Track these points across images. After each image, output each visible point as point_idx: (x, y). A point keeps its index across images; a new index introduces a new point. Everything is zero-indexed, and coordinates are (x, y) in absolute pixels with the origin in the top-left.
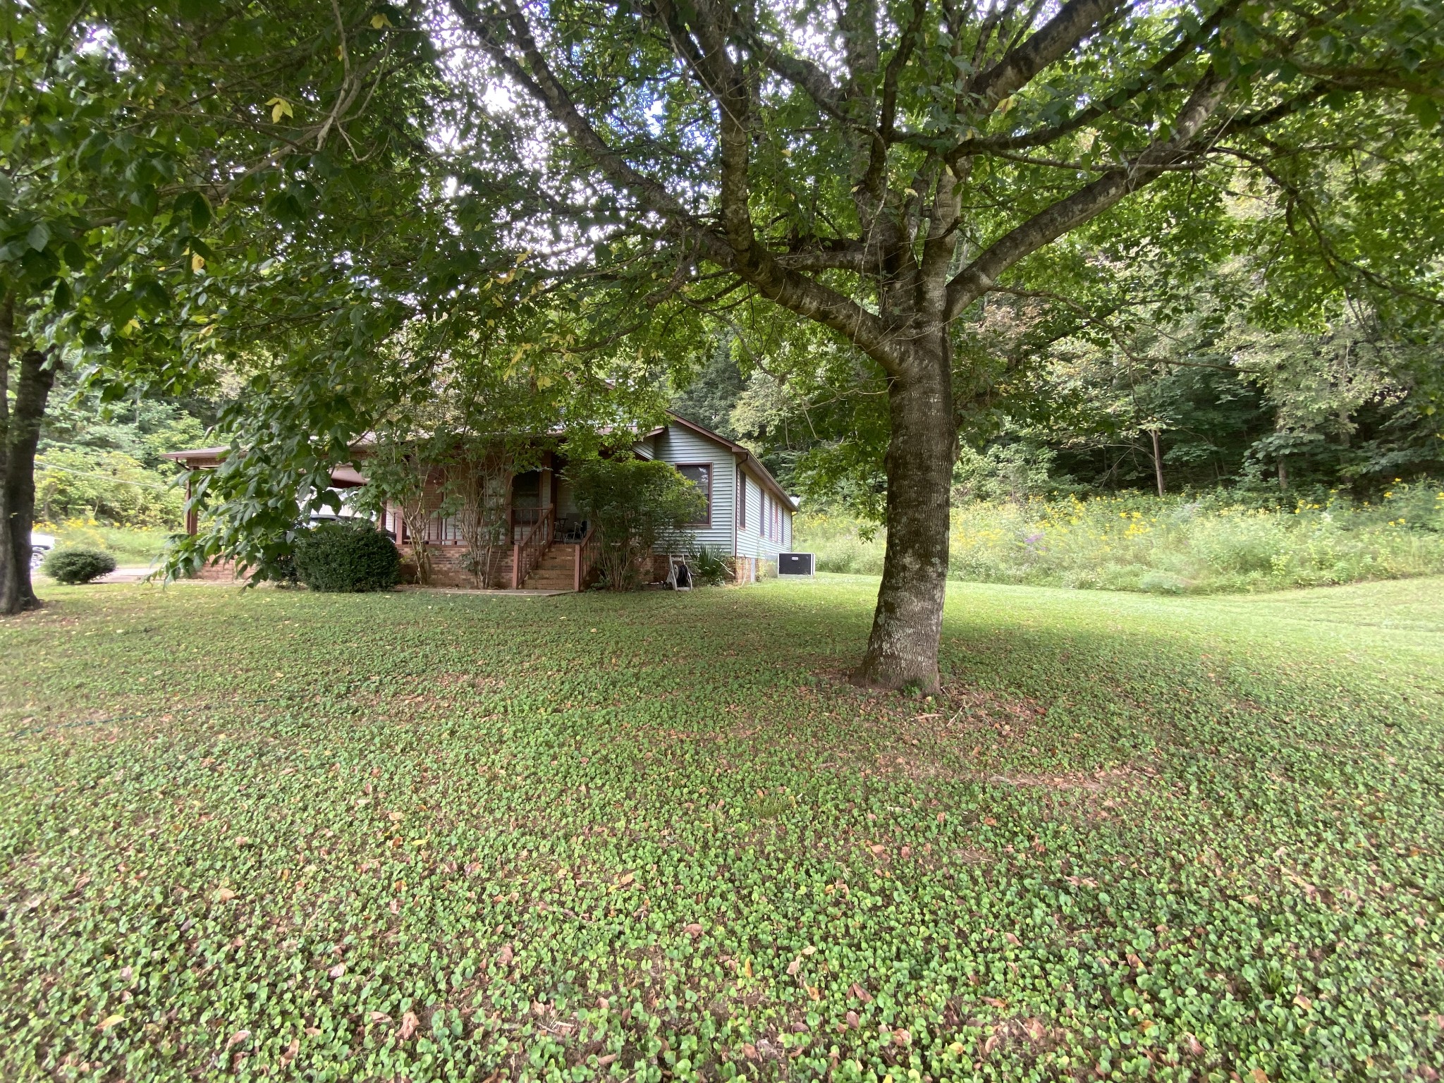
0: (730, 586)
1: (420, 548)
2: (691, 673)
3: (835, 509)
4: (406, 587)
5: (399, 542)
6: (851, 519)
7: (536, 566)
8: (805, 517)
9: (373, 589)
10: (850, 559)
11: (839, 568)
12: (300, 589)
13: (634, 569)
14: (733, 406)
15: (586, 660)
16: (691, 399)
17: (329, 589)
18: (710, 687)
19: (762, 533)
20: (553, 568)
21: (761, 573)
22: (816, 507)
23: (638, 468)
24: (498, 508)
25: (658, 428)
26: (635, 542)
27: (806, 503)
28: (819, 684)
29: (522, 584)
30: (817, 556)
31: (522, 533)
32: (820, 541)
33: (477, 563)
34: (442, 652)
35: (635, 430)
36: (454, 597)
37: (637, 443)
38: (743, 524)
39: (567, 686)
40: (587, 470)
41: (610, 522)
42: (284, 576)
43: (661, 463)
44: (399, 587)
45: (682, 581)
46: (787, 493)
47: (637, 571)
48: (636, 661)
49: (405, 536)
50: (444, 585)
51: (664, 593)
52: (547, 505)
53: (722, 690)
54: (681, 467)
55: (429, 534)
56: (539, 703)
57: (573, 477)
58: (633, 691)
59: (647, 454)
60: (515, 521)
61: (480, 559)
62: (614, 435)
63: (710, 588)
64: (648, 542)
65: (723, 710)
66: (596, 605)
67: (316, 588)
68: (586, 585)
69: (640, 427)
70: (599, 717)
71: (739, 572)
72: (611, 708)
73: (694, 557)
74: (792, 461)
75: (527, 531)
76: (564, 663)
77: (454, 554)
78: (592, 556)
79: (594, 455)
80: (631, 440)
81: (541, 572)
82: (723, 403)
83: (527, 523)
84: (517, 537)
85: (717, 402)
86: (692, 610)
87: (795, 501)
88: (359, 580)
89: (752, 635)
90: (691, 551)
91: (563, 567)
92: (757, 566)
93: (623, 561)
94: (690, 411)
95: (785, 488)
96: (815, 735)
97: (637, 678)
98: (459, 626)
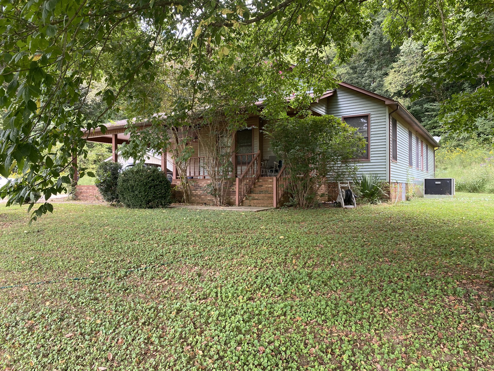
0: (385, 205)
1: (184, 181)
2: (352, 275)
3: (471, 143)
4: (177, 205)
5: (174, 177)
6: (484, 151)
7: (250, 191)
8: (444, 151)
9: (157, 207)
10: (484, 181)
11: (474, 189)
12: (121, 206)
13: (313, 192)
14: (387, 74)
15: (274, 259)
16: (355, 73)
17: (134, 206)
18: (367, 291)
19: (411, 164)
20: (261, 192)
21: (410, 194)
22: (454, 143)
23: (314, 121)
24: (228, 155)
25: (328, 93)
26: (313, 174)
27: (445, 140)
28: (467, 295)
29: (241, 203)
30: (457, 180)
31: (242, 170)
32: (458, 169)
33: (215, 190)
34: (185, 249)
35: (312, 96)
36: (201, 211)
37: (314, 104)
38: (395, 158)
39: (259, 281)
40: (280, 126)
41: (296, 160)
42: (113, 199)
43: (332, 116)
44: (172, 205)
45: (348, 201)
46: (431, 134)
47: (316, 194)
48: (310, 262)
49: (177, 174)
50: (198, 204)
51: (334, 210)
52: (256, 151)
53: (378, 293)
54: (346, 119)
55: (190, 172)
56: (239, 292)
57: (271, 131)
58: (306, 288)
59: (321, 111)
60: (238, 163)
61: (217, 187)
62: (297, 100)
63: (369, 206)
64: (324, 173)
65: (378, 313)
66: (286, 218)
67: (128, 206)
68: (281, 204)
69: (315, 92)
70: (278, 308)
71: (393, 193)
72: (289, 301)
73: (357, 183)
74: (433, 110)
75: (245, 168)
76: (259, 261)
77: (203, 184)
78: (285, 184)
79: (283, 115)
80: (309, 102)
81: (253, 195)
82: (379, 73)
83: (244, 164)
84: (239, 173)
85: (374, 73)
86: (355, 224)
87: (437, 139)
88: (149, 201)
89: (403, 245)
90: (354, 178)
91: (266, 192)
92: (407, 189)
93: (305, 187)
94: (355, 81)
95: (428, 130)
96: (466, 348)
97: (310, 276)
98: (198, 231)
